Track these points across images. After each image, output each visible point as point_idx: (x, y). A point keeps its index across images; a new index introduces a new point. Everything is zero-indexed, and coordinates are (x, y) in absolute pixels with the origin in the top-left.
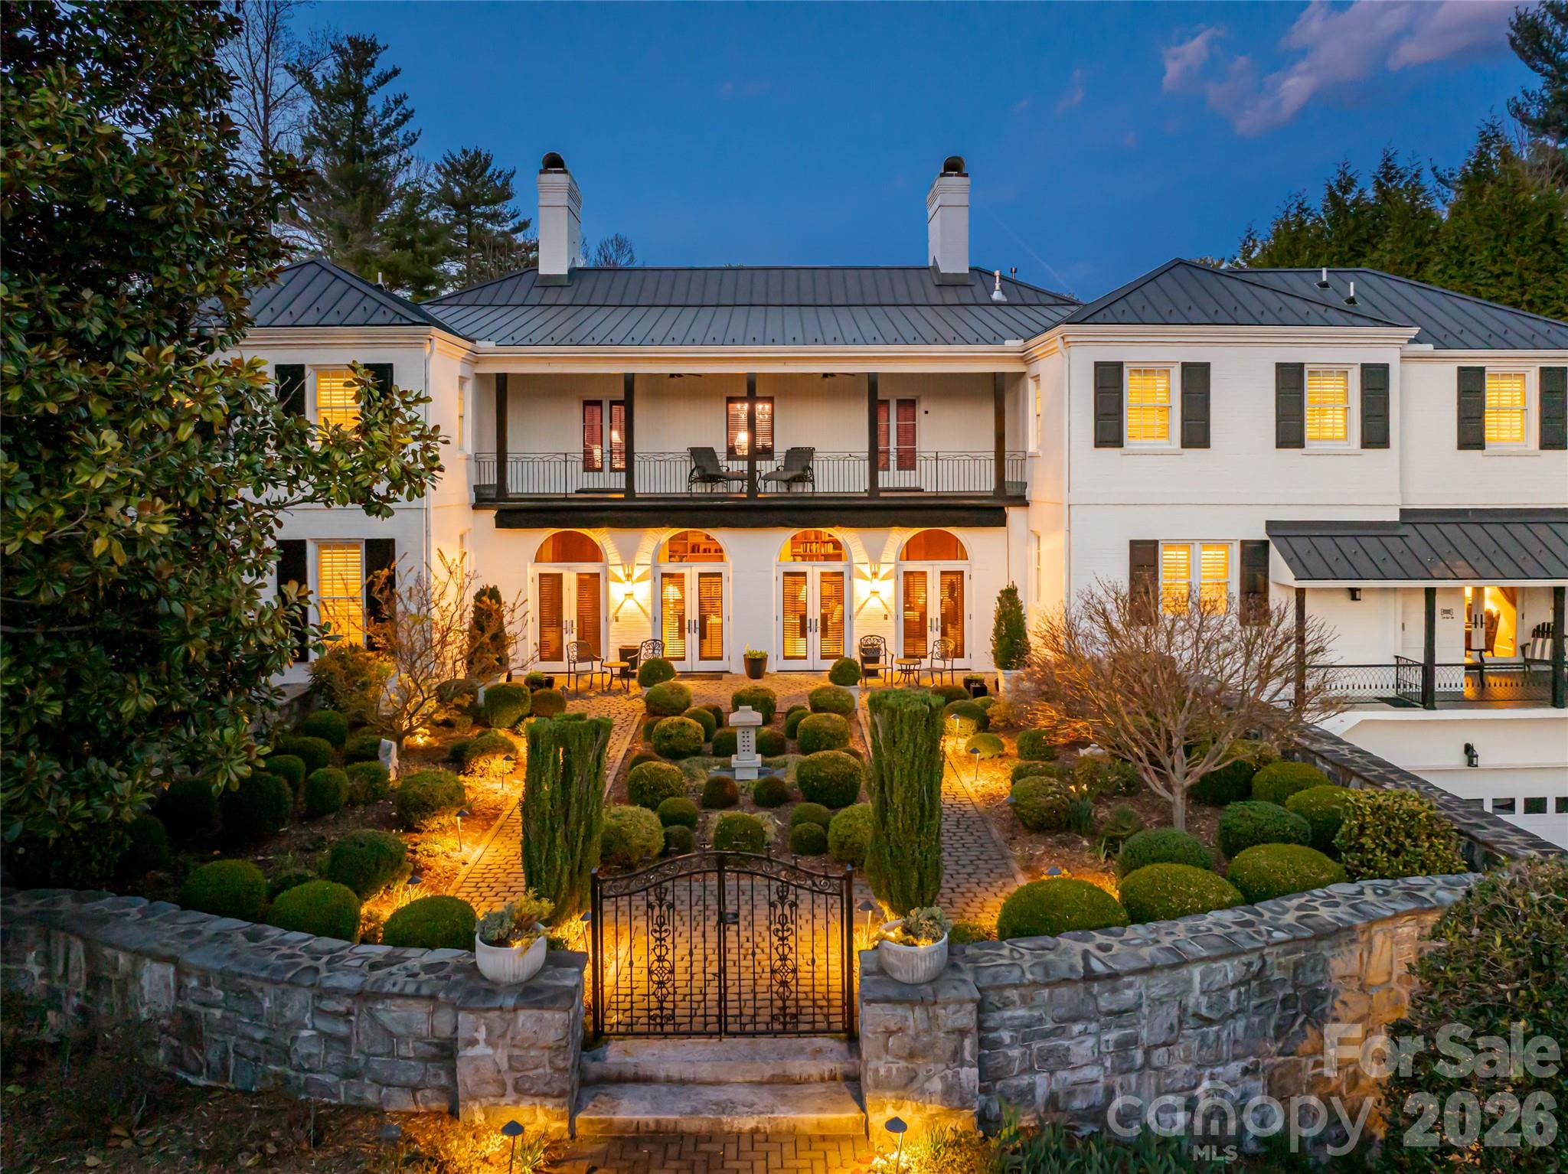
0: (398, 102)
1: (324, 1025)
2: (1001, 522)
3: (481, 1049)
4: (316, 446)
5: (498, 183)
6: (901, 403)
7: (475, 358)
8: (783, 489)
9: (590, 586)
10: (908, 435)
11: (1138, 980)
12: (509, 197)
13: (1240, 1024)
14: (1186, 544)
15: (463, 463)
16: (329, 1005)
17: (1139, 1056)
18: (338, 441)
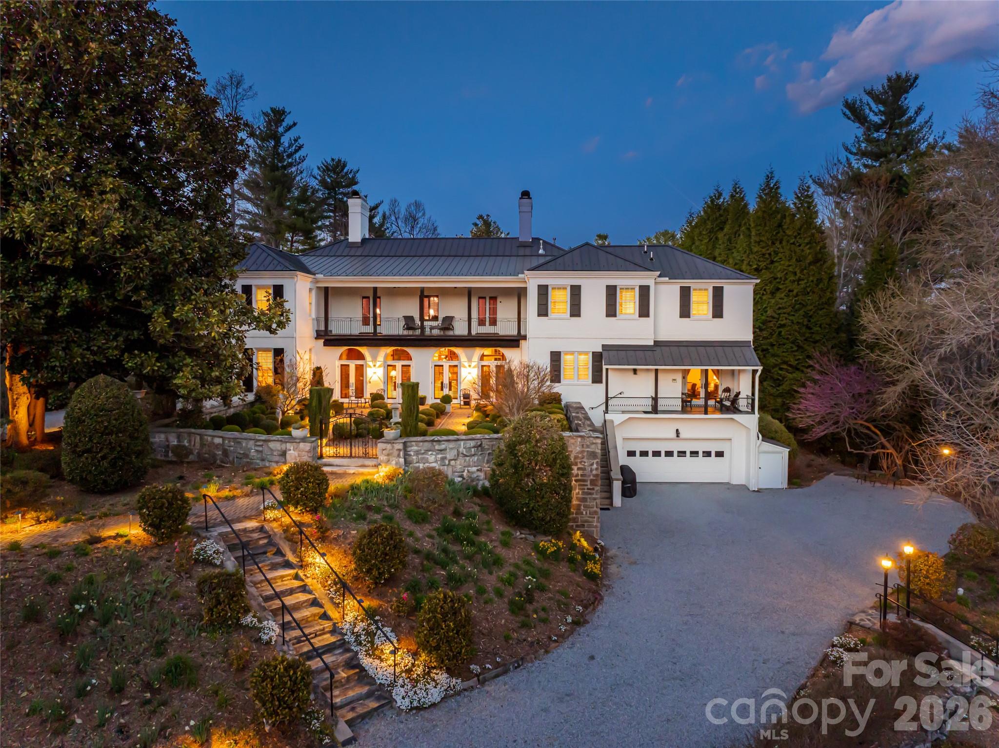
0: (296, 140)
1: (257, 448)
2: (518, 346)
3: (292, 452)
4: (256, 314)
5: (350, 176)
6: (491, 298)
7: (317, 281)
8: (442, 333)
9: (360, 370)
10: (494, 311)
11: (446, 443)
12: (356, 183)
13: (476, 458)
14: (572, 353)
15: (311, 322)
16: (258, 443)
17: (447, 462)
18: (262, 313)
